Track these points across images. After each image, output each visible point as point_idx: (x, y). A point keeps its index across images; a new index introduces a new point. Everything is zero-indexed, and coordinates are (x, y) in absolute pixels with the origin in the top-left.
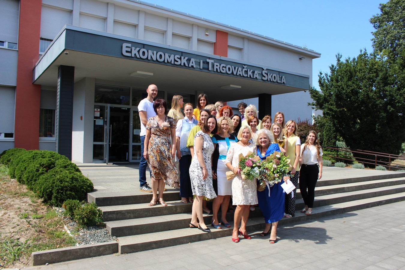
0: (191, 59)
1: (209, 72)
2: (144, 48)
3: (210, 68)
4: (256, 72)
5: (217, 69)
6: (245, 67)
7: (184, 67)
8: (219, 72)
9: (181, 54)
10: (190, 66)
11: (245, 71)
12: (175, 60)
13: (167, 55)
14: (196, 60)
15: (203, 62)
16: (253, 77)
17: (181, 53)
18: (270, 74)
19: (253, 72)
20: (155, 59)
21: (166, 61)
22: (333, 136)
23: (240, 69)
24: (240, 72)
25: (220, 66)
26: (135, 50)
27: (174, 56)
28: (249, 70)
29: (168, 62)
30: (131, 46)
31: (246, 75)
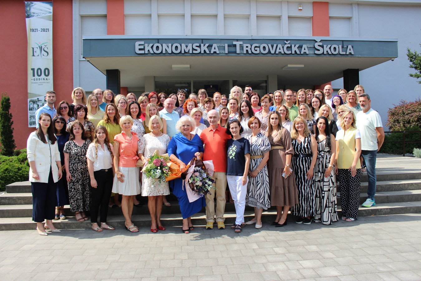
0: (213, 45)
1: (237, 55)
2: (158, 43)
3: (238, 51)
4: (304, 46)
5: (247, 51)
6: (288, 42)
8: (250, 54)
9: (201, 41)
10: (212, 52)
12: (193, 49)
13: (184, 46)
14: (220, 44)
15: (229, 46)
16: (301, 52)
18: (327, 46)
19: (300, 47)
20: (170, 52)
21: (183, 52)
23: (280, 46)
24: (280, 49)
25: (251, 47)
26: (148, 46)
27: (192, 45)
28: (293, 46)
29: (186, 53)
30: (143, 44)
31: (290, 52)
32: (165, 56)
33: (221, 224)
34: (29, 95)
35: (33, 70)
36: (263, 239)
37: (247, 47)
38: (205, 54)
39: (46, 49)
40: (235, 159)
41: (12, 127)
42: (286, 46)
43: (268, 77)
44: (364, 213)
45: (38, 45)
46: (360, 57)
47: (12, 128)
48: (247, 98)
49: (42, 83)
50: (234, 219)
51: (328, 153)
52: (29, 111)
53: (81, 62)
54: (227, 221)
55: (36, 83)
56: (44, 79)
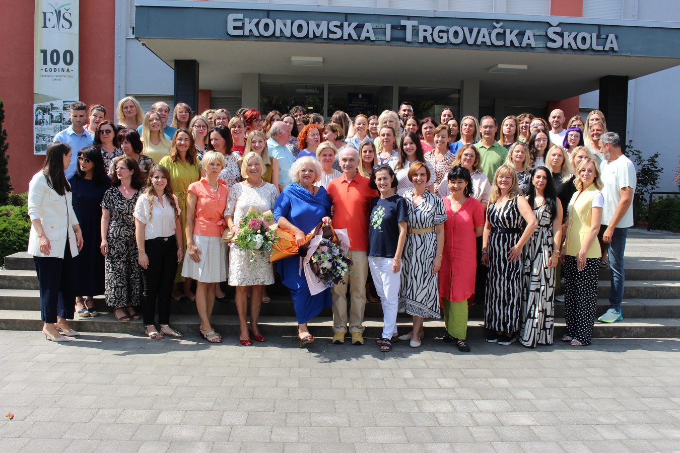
0: (364, 25)
1: (407, 44)
2: (268, 17)
3: (409, 37)
4: (529, 33)
5: (425, 37)
6: (498, 25)
8: (430, 43)
9: (343, 17)
10: (363, 38)
12: (329, 31)
13: (313, 24)
14: (377, 25)
15: (393, 28)
18: (570, 34)
19: (521, 35)
20: (288, 34)
21: (311, 35)
23: (484, 31)
24: (484, 37)
25: (433, 31)
26: (250, 22)
27: (328, 24)
28: (508, 31)
29: (317, 37)
30: (242, 18)
31: (501, 43)
32: (279, 41)
33: (357, 337)
34: (35, 97)
35: (44, 52)
36: (423, 364)
37: (425, 31)
38: (350, 41)
39: (67, 16)
40: (381, 230)
41: (7, 153)
42: (494, 32)
43: (462, 83)
44: (601, 332)
45: (54, 8)
46: (630, 56)
47: (5, 156)
48: (414, 125)
49: (59, 76)
50: (381, 329)
51: (546, 228)
52: (35, 126)
53: (128, 40)
54: (368, 332)
55: (49, 76)
56: (63, 70)
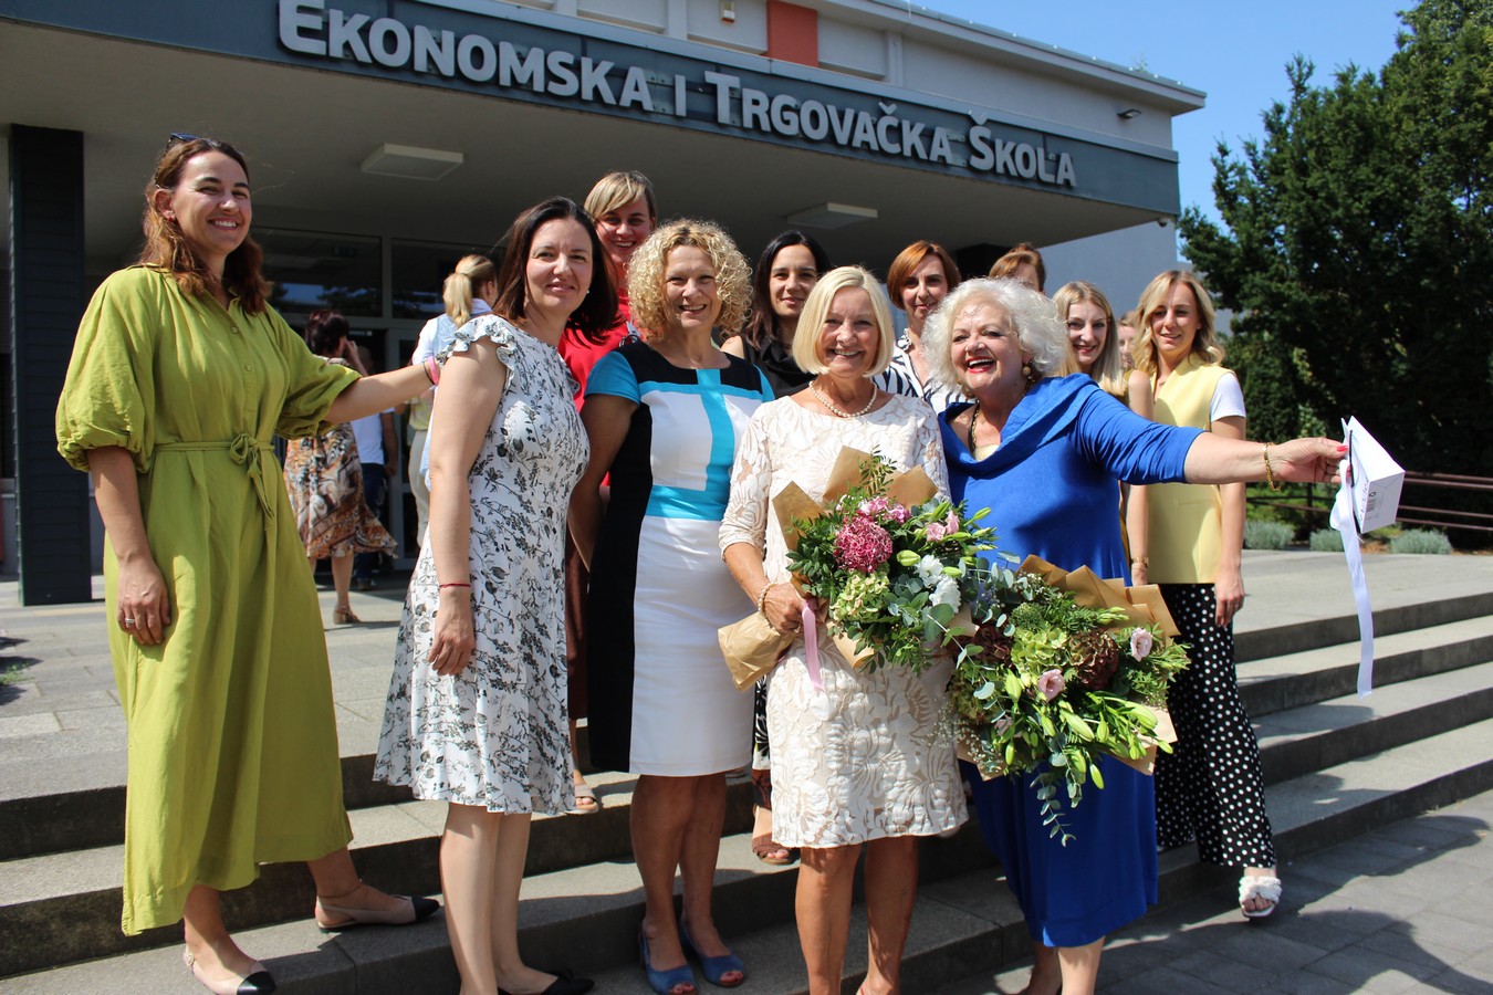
0: (627, 72)
1: (717, 130)
2: (391, 15)
3: (723, 114)
4: (941, 134)
5: (756, 118)
6: (889, 109)
7: (597, 108)
8: (765, 133)
9: (577, 44)
10: (626, 101)
11: (890, 128)
12: (550, 76)
13: (507, 49)
14: (652, 74)
15: (690, 87)
16: (928, 154)
17: (579, 41)
18: (1004, 145)
19: (928, 135)
20: (448, 70)
21: (505, 80)
22: (1281, 424)
23: (865, 118)
24: (865, 131)
25: (770, 105)
26: (345, 22)
27: (546, 56)
28: (906, 125)
29: (518, 86)
30: (322, 7)
31: (896, 148)
32: (419, 85)
38: (600, 107)
46: (1088, 200)
